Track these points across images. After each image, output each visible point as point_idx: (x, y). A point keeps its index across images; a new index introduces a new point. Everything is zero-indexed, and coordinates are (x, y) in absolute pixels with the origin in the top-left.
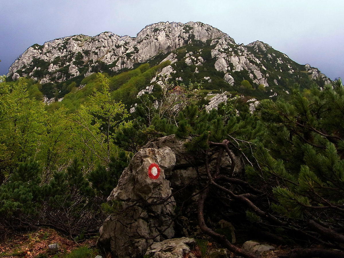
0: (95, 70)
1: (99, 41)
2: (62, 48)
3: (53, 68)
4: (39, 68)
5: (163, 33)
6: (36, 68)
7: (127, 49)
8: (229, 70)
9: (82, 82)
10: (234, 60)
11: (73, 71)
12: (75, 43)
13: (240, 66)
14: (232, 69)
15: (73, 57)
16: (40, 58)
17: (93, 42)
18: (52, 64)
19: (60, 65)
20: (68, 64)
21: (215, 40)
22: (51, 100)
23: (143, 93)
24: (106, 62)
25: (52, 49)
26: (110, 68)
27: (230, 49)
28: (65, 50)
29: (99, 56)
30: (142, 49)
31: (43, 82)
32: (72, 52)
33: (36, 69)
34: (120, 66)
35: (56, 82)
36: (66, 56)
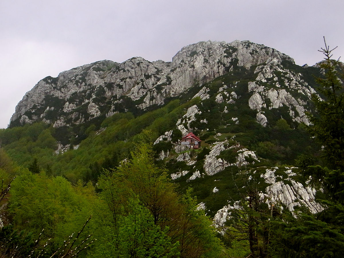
0: (118, 108)
1: (124, 71)
2: (80, 81)
3: (68, 108)
4: (52, 108)
5: (200, 57)
6: (48, 108)
7: (159, 79)
8: (264, 107)
9: (102, 124)
10: (272, 94)
11: (93, 110)
12: (96, 74)
13: (278, 102)
14: (268, 106)
15: (93, 92)
16: (53, 95)
17: (117, 72)
18: (68, 103)
19: (78, 103)
20: (87, 101)
21: (260, 67)
22: (67, 147)
23: (161, 139)
24: (132, 97)
25: (68, 83)
26: (137, 106)
27: (276, 79)
28: (84, 84)
29: (125, 90)
30: (176, 79)
31: (57, 125)
32: (92, 86)
33: (49, 110)
34: (148, 102)
35: (73, 125)
36: (85, 91)
